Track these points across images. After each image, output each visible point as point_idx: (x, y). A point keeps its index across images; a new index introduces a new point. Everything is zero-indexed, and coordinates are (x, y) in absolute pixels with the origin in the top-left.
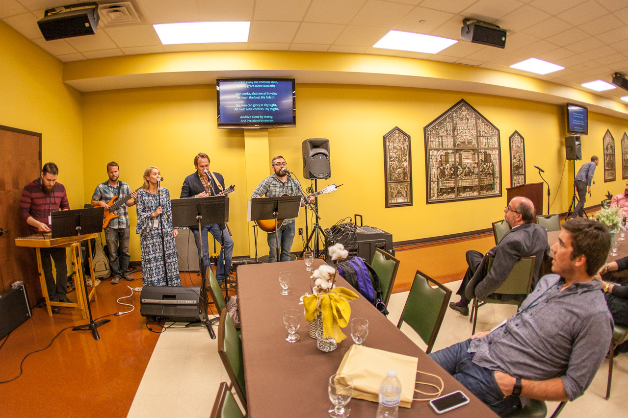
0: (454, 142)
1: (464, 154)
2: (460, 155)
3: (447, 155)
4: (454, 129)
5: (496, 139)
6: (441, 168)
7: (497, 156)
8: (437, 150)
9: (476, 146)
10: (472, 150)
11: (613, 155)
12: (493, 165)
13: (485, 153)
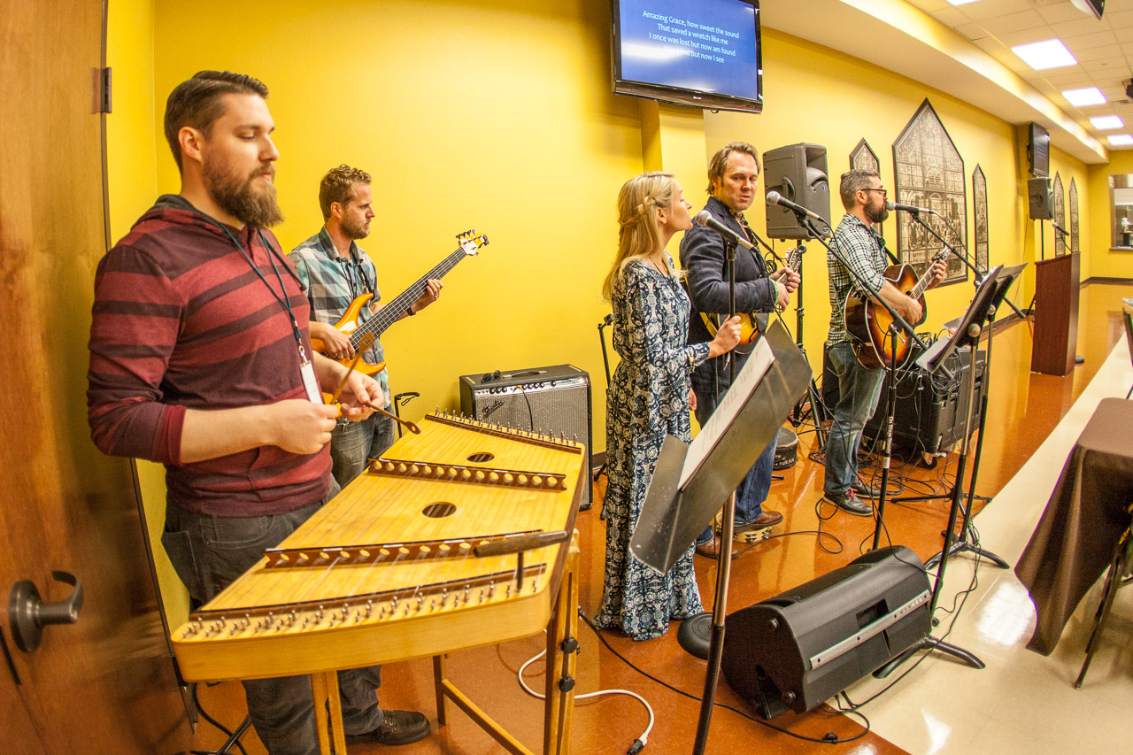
0: (924, 177)
1: (934, 201)
2: (930, 202)
3: (917, 197)
4: (922, 154)
5: (961, 175)
6: (912, 224)
7: (963, 207)
8: (908, 190)
9: (943, 187)
10: (941, 193)
11: (1063, 214)
12: (960, 224)
13: (952, 200)
